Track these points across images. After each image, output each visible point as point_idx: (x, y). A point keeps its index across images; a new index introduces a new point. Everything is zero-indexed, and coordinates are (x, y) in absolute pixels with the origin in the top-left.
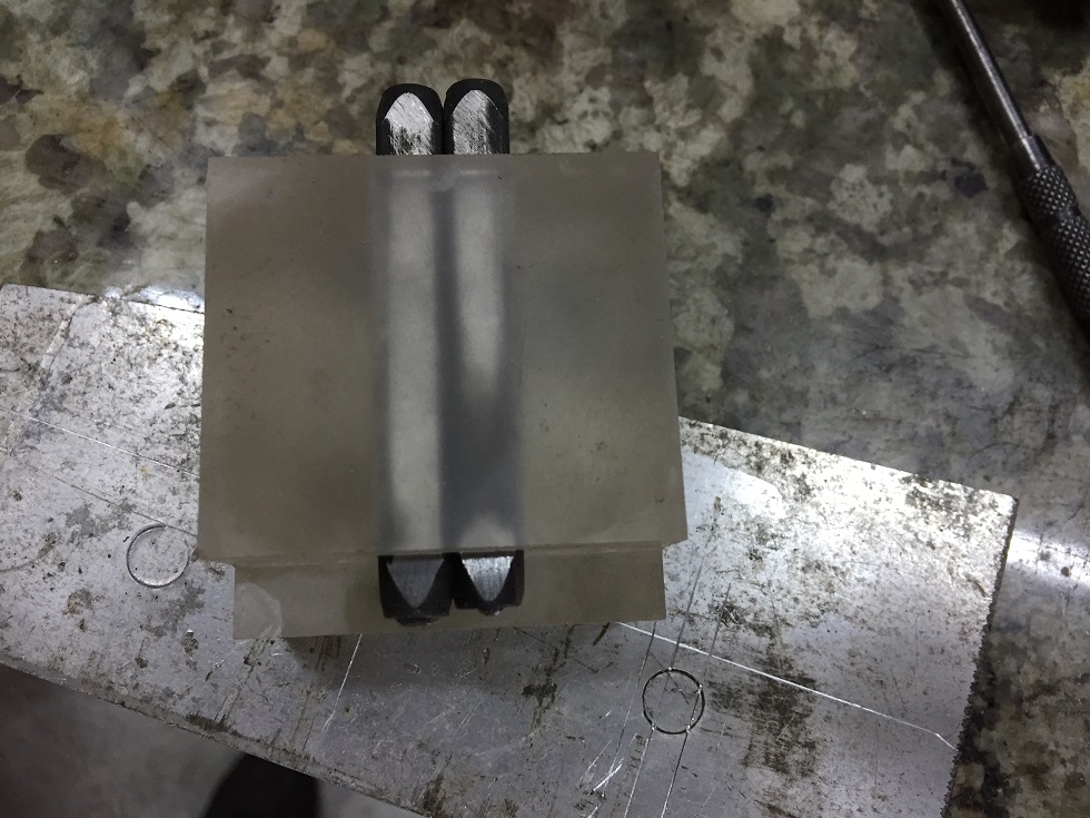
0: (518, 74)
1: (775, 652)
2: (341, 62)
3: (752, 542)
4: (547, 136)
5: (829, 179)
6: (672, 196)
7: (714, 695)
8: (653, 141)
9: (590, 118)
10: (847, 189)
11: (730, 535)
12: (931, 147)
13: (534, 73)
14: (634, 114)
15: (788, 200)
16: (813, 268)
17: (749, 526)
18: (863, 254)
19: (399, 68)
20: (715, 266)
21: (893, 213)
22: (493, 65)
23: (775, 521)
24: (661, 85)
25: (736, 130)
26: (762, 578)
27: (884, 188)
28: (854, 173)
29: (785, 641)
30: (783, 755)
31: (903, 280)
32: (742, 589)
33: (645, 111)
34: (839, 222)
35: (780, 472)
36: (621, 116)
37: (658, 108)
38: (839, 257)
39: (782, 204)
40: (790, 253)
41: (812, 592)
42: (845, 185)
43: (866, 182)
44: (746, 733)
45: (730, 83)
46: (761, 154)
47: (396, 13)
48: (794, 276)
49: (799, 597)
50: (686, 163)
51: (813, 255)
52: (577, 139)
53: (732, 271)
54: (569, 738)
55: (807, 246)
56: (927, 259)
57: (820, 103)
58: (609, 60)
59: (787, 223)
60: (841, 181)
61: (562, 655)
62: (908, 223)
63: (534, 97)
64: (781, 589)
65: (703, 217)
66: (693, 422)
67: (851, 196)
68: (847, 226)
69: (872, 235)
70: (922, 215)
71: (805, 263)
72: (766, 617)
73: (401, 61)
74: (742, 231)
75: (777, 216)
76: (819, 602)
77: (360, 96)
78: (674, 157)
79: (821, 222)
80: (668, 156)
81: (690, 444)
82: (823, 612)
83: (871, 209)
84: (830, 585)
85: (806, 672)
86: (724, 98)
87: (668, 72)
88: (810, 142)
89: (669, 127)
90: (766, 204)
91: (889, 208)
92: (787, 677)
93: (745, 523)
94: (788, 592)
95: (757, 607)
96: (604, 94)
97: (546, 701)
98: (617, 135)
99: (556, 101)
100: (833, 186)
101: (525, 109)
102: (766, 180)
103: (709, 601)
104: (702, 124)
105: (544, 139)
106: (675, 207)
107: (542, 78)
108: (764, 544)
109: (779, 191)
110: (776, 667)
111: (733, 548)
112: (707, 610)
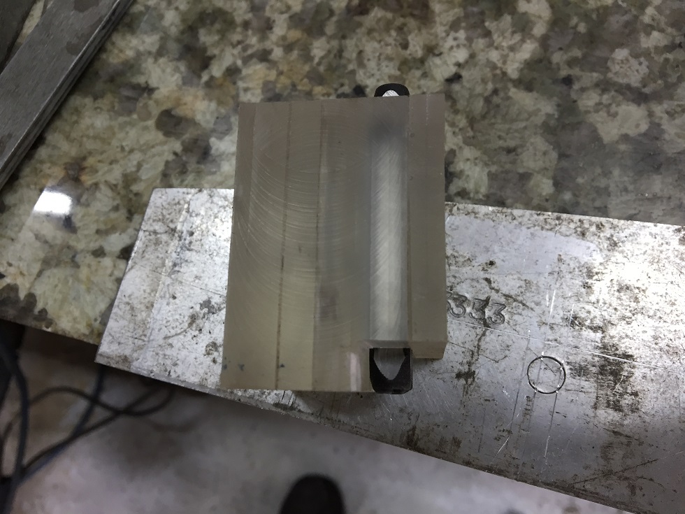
0: (410, 32)
1: (606, 341)
2: (311, 44)
3: (584, 278)
4: (431, 63)
5: (606, 60)
6: (510, 85)
7: (571, 369)
8: (494, 56)
9: (455, 49)
10: (618, 64)
11: (570, 276)
12: (669, 30)
13: (420, 30)
14: (480, 43)
15: (581, 76)
16: (603, 114)
17: (581, 269)
18: (634, 101)
19: (343, 41)
20: (542, 121)
21: (650, 73)
22: (395, 30)
23: (596, 264)
24: (495, 23)
25: (544, 41)
26: (593, 298)
27: (642, 59)
28: (621, 54)
29: (611, 335)
30: (619, 401)
31: (662, 112)
32: (581, 306)
33: (487, 39)
34: (615, 84)
35: (596, 235)
36: (473, 45)
37: (495, 36)
38: (618, 105)
39: (578, 79)
40: (588, 106)
41: (625, 304)
42: (616, 61)
43: (630, 58)
44: (593, 390)
45: (537, 14)
46: (561, 52)
47: (337, 12)
48: (591, 120)
49: (617, 307)
50: (516, 65)
51: (601, 106)
52: (449, 63)
53: (552, 123)
54: (486, 400)
55: (597, 101)
56: (675, 97)
57: (594, 16)
58: (462, 14)
59: (583, 90)
60: (613, 60)
61: (476, 354)
62: (661, 78)
63: (421, 44)
64: (605, 303)
65: (530, 94)
66: (539, 212)
67: (621, 67)
68: (621, 85)
69: (637, 88)
70: (669, 71)
71: (597, 111)
72: (598, 322)
73: (344, 37)
74: (555, 98)
75: (576, 86)
76: (631, 309)
77: (324, 61)
78: (508, 62)
79: (604, 86)
80: (505, 63)
81: (538, 225)
82: (634, 314)
83: (636, 73)
84: (636, 298)
85: (627, 351)
86: (534, 24)
87: (498, 15)
88: (592, 40)
89: (503, 46)
90: (568, 81)
91: (647, 71)
92: (615, 355)
93: (578, 268)
94: (610, 305)
95: (592, 316)
96: (462, 34)
97: (470, 380)
98: (472, 56)
99: (434, 43)
100: (609, 64)
101: (417, 51)
102: (566, 67)
103: (561, 315)
104: (523, 41)
105: (430, 66)
106: (513, 92)
107: (424, 31)
108: (592, 279)
109: (576, 71)
110: (607, 349)
111: (573, 283)
112: (561, 321)
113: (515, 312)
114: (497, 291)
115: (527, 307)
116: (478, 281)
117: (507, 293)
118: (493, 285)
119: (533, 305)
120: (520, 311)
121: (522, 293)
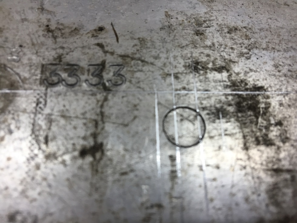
1: (233, 78)
3: (194, 27)
7: (208, 114)
11: (181, 27)
17: (189, 20)
23: (202, 15)
26: (208, 43)
29: (236, 71)
32: (199, 51)
41: (239, 42)
49: (233, 46)
54: (122, 174)
64: (221, 45)
72: (220, 62)
76: (245, 46)
82: (250, 50)
84: (246, 36)
85: (256, 83)
92: (247, 90)
93: (187, 19)
94: (226, 46)
95: (212, 59)
103: (183, 63)
108: (202, 26)
110: (238, 86)
111: (185, 33)
112: (183, 69)
113: (136, 70)
114: (112, 53)
115: (147, 62)
116: (89, 48)
117: (123, 53)
118: (106, 49)
119: (152, 60)
120: (140, 68)
121: (138, 50)
